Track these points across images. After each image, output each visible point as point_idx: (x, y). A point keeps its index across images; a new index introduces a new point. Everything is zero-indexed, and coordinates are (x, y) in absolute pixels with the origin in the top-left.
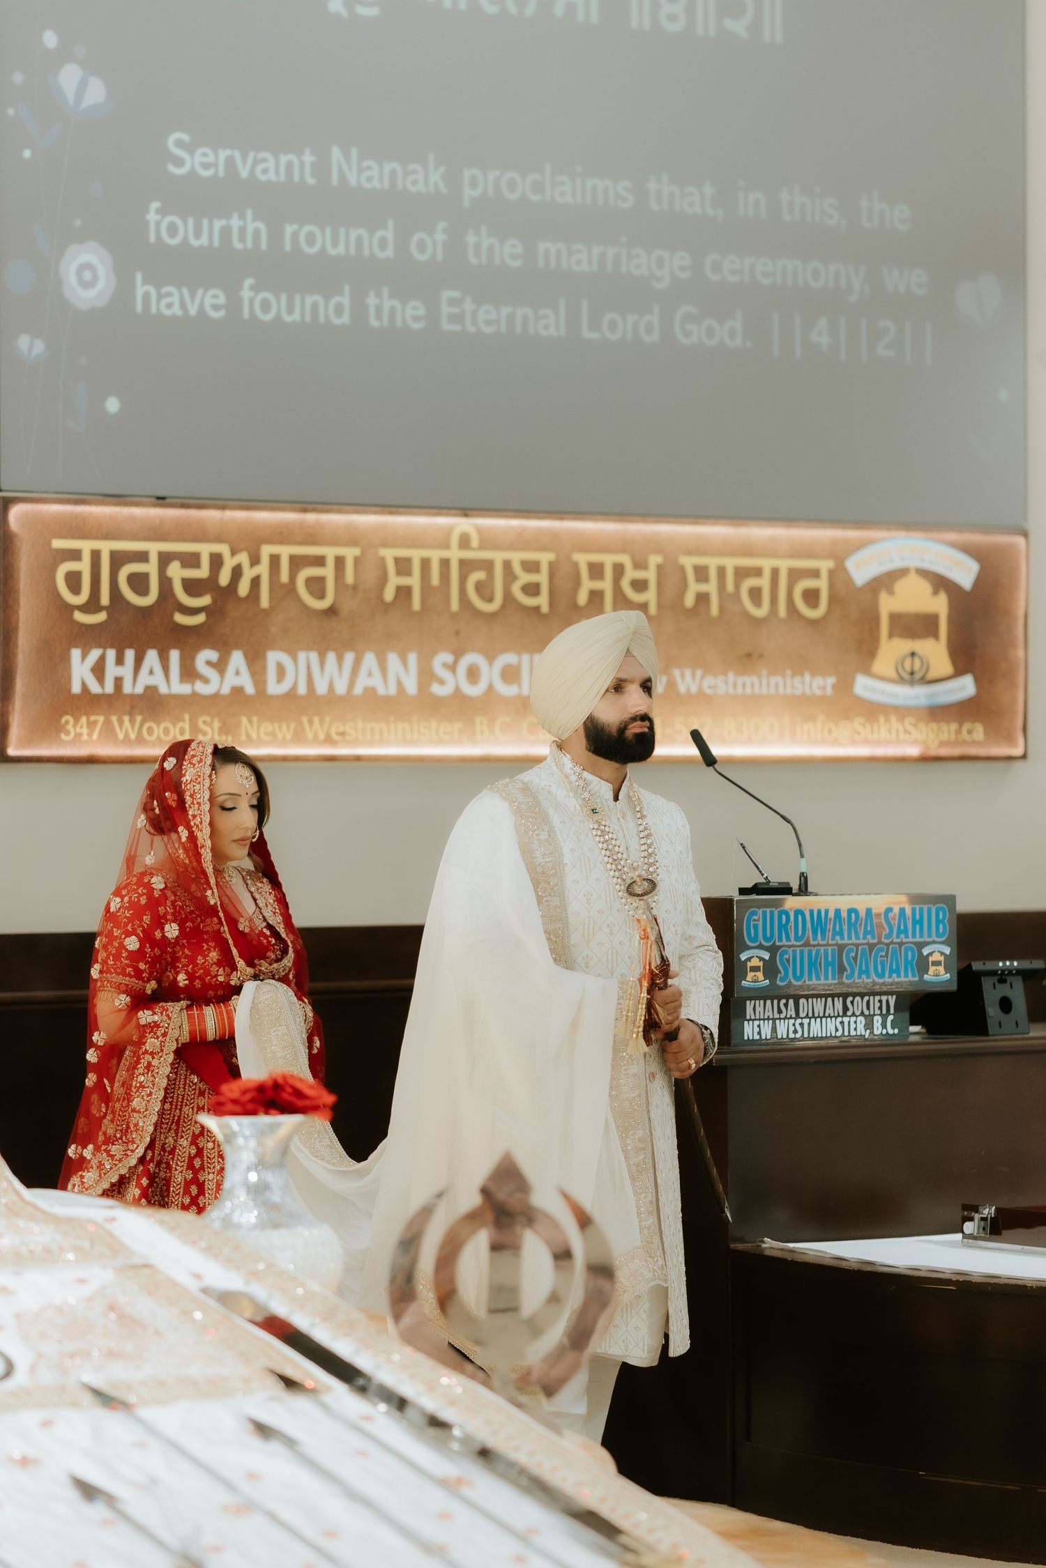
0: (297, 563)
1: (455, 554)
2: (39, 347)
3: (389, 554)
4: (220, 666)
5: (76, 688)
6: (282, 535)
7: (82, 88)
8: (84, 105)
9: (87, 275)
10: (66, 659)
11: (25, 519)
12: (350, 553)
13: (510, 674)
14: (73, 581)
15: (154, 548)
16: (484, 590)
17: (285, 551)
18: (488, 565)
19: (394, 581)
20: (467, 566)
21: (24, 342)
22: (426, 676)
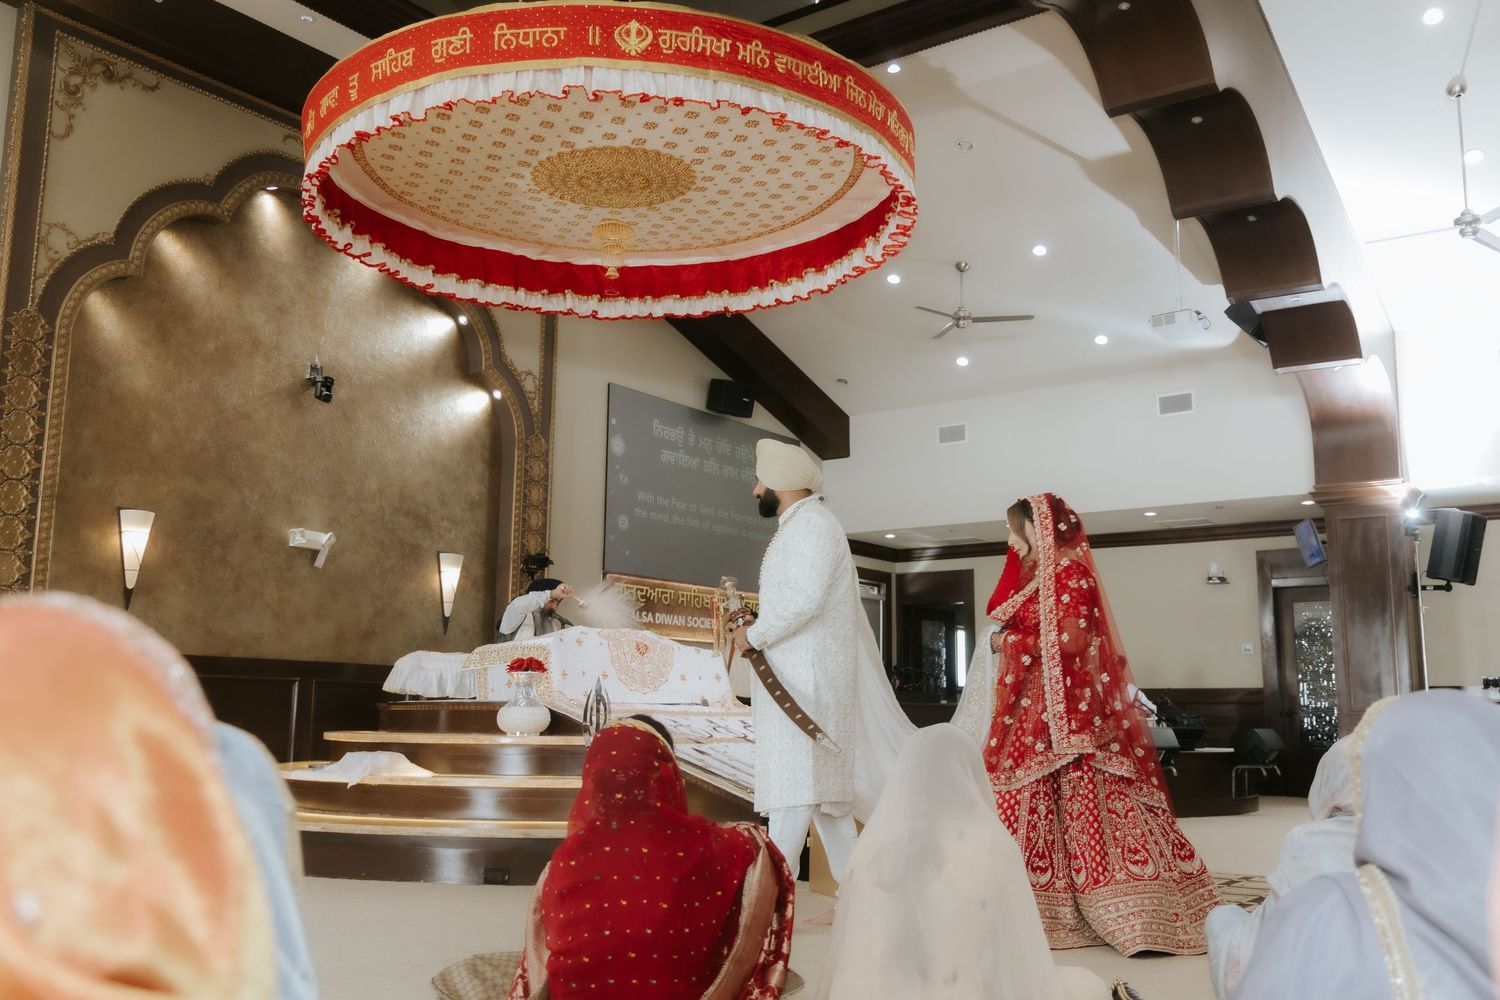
0: (663, 593)
1: (693, 594)
2: (613, 538)
3: (680, 592)
4: (647, 616)
6: (660, 586)
9: (623, 522)
12: (673, 592)
13: (703, 623)
15: (635, 587)
16: (698, 602)
17: (660, 590)
18: (699, 597)
19: (681, 599)
20: (695, 597)
21: (610, 536)
22: (687, 622)
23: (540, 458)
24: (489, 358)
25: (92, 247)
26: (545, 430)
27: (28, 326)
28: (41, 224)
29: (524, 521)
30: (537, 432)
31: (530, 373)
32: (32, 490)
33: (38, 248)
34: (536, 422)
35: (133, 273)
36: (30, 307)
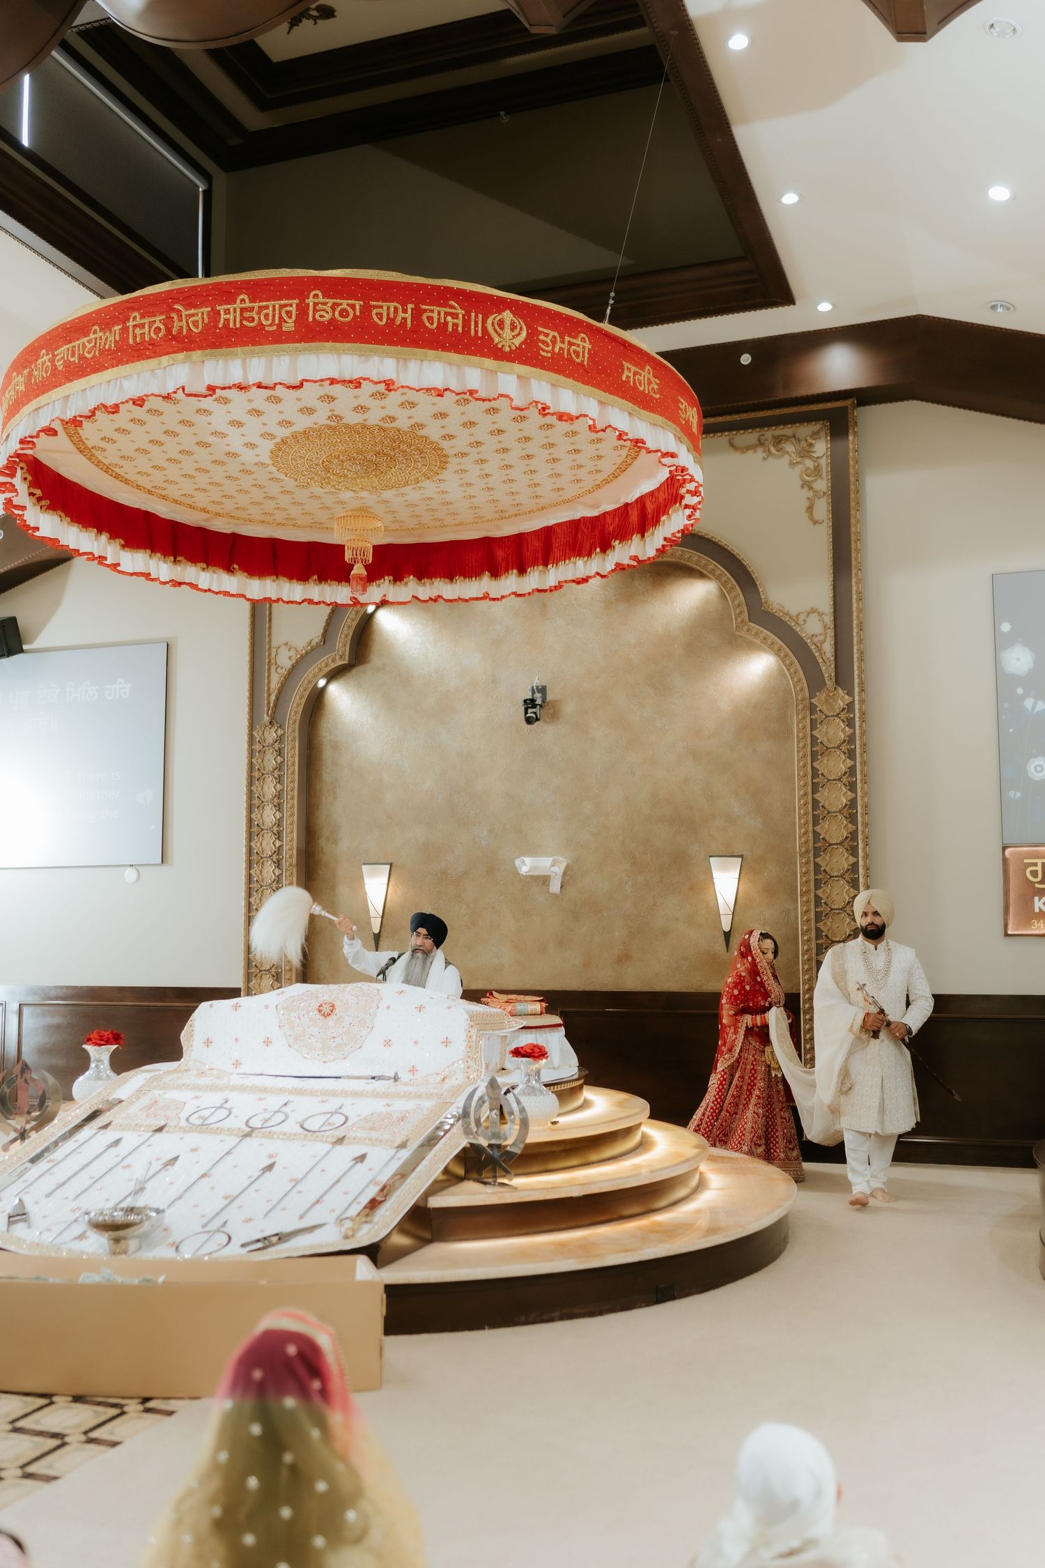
2: (1018, 795)
5: (1037, 910)
7: (1034, 706)
8: (1036, 710)
9: (1039, 769)
10: (1033, 901)
11: (1012, 854)
14: (1034, 874)
21: (1012, 793)
23: (837, 715)
24: (741, 612)
25: (307, 653)
26: (843, 678)
27: (266, 734)
28: (270, 648)
29: (815, 803)
30: (830, 683)
31: (813, 611)
32: (278, 864)
33: (269, 669)
34: (828, 671)
35: (339, 663)
36: (266, 719)
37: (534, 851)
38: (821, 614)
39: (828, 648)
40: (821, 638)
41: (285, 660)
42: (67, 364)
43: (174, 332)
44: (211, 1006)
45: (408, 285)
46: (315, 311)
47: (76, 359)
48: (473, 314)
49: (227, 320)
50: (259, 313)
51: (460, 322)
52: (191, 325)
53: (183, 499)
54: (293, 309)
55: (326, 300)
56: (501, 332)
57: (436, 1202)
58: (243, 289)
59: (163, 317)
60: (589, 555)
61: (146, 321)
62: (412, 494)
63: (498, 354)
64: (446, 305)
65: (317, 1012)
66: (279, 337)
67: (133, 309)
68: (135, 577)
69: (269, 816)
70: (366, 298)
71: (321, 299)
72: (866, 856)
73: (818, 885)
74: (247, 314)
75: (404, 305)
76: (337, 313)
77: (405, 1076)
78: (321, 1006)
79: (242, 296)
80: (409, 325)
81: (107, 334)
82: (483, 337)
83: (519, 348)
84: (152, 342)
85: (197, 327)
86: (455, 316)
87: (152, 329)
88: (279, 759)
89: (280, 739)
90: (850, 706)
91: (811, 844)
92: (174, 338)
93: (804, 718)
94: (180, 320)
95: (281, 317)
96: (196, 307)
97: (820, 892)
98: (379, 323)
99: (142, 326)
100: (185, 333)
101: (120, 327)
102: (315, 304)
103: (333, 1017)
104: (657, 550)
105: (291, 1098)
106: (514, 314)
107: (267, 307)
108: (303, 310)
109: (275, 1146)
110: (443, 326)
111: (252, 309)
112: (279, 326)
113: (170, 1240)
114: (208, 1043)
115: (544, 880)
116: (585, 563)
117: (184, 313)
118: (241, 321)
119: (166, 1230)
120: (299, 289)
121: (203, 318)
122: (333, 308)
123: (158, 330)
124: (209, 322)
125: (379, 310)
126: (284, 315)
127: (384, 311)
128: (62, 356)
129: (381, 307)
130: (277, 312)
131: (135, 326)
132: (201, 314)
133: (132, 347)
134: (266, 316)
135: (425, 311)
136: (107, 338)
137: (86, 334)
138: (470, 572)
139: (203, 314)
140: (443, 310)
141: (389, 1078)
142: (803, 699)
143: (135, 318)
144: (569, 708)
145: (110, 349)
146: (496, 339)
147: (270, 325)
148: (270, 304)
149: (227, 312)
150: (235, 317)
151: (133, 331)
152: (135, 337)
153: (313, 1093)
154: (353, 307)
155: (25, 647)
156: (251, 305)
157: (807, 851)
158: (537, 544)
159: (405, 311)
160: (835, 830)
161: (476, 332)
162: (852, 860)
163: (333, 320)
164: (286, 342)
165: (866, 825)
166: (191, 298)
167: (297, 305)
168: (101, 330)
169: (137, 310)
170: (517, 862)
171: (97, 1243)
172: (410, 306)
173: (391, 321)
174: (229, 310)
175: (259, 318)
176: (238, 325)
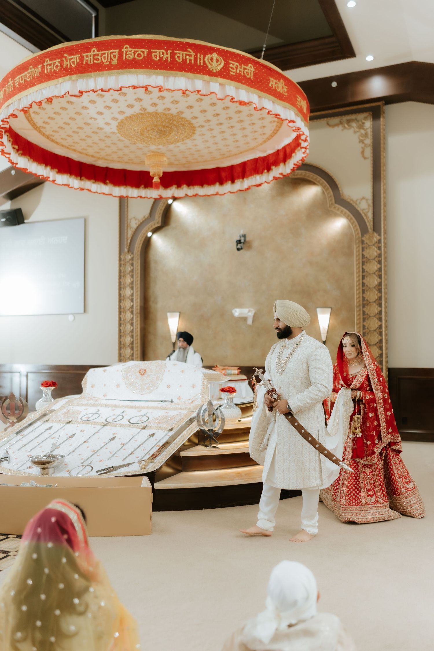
23: (374, 245)
24: (331, 200)
25: (143, 221)
26: (376, 228)
27: (126, 257)
28: (127, 220)
29: (363, 284)
30: (370, 230)
31: (363, 198)
32: (132, 312)
33: (127, 229)
34: (370, 225)
35: (157, 225)
36: (126, 250)
37: (240, 306)
38: (367, 200)
39: (370, 215)
40: (367, 210)
41: (134, 225)
42: (20, 84)
43: (64, 66)
44: (94, 371)
45: (169, 42)
46: (126, 54)
47: (23, 82)
48: (199, 55)
49: (87, 60)
50: (101, 56)
51: (193, 58)
52: (71, 63)
53: (82, 151)
54: (117, 54)
55: (131, 49)
56: (212, 63)
57: (183, 454)
58: (94, 45)
59: (60, 60)
60: (262, 173)
61: (52, 62)
62: (182, 146)
63: (211, 74)
64: (186, 51)
65: (138, 373)
66: (110, 67)
67: (46, 57)
68: (63, 186)
69: (128, 292)
70: (149, 48)
71: (129, 49)
72: (386, 307)
73: (364, 320)
74: (96, 57)
75: (166, 50)
76: (136, 55)
77: (175, 400)
78: (140, 370)
79: (94, 49)
80: (169, 61)
81: (36, 69)
82: (203, 66)
83: (220, 71)
84: (55, 72)
85: (74, 64)
86: (190, 56)
87: (55, 66)
88: (132, 268)
89: (132, 259)
90: (379, 241)
91: (361, 302)
92: (64, 69)
93: (359, 246)
94: (67, 61)
95: (111, 58)
96: (73, 55)
97: (365, 323)
98: (155, 59)
99: (50, 65)
100: (69, 67)
101: (41, 66)
102: (126, 52)
103: (146, 375)
104: (291, 170)
105: (126, 409)
106: (218, 54)
107: (105, 54)
108: (121, 54)
109: (115, 430)
110: (184, 61)
111: (98, 55)
112: (110, 62)
113: (67, 469)
114: (93, 386)
115: (245, 319)
116: (260, 177)
117: (69, 58)
118: (93, 60)
119: (66, 465)
120: (119, 45)
121: (77, 60)
122: (134, 53)
123: (57, 66)
124: (79, 62)
125: (156, 54)
126: (112, 57)
127: (158, 54)
128: (17, 81)
129: (156, 52)
130: (109, 56)
131: (47, 65)
132: (75, 58)
133: (46, 75)
134: (105, 57)
135: (176, 53)
136: (36, 71)
137: (27, 70)
138: (211, 183)
139: (76, 58)
140: (185, 53)
141: (169, 401)
142: (359, 238)
143: (48, 61)
144: (256, 244)
145: (37, 76)
146: (209, 66)
147: (107, 62)
148: (106, 52)
149: (87, 56)
150: (91, 59)
151: (47, 67)
152: (47, 70)
153: (135, 407)
154: (143, 52)
155: (25, 221)
156: (98, 53)
157: (360, 305)
158: (239, 170)
159: (167, 54)
160: (372, 296)
161: (200, 63)
162: (379, 309)
163: (134, 59)
164: (114, 69)
165: (386, 293)
166: (71, 51)
167: (118, 52)
168: (33, 67)
169: (48, 57)
170: (233, 311)
171: (36, 470)
172: (169, 52)
173: (161, 59)
174: (88, 55)
175: (101, 59)
176: (92, 63)
